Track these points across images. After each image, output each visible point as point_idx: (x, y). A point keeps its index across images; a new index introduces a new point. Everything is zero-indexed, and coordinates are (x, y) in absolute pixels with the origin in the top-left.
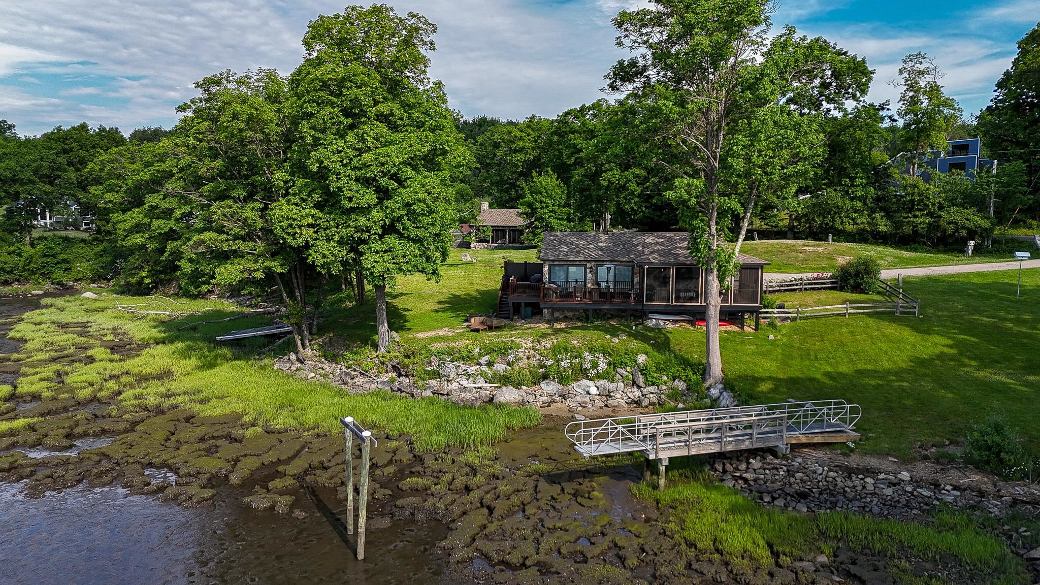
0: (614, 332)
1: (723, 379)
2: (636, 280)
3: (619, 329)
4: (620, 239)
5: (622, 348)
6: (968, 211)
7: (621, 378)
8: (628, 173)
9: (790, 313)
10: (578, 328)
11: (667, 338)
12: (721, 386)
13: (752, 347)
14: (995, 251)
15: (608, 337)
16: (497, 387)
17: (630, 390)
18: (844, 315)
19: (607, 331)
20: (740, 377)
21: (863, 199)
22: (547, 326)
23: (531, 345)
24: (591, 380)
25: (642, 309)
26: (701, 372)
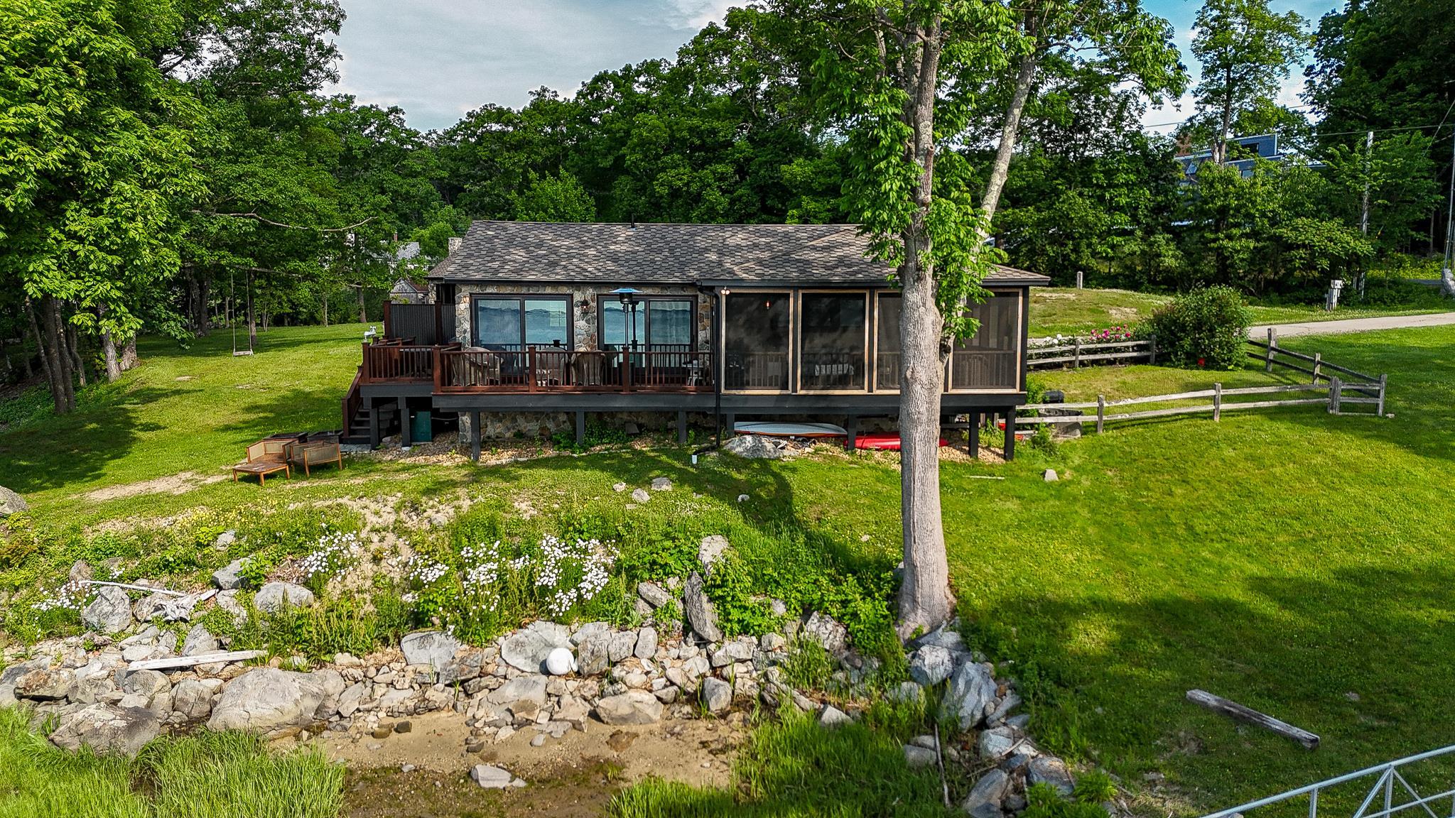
0: (637, 473)
1: (954, 612)
2: (703, 335)
3: (655, 464)
4: (663, 237)
5: (657, 519)
6: (1329, 225)
7: (649, 611)
8: (706, 172)
9: (1078, 414)
10: (544, 463)
11: (784, 486)
12: (951, 638)
13: (1009, 505)
14: (1375, 301)
15: (621, 487)
16: (254, 661)
17: (674, 652)
18: (1209, 415)
19: (620, 471)
20: (1007, 604)
21: (1132, 210)
22: (460, 459)
23: (392, 518)
24: (557, 621)
25: (718, 408)
26: (887, 589)
